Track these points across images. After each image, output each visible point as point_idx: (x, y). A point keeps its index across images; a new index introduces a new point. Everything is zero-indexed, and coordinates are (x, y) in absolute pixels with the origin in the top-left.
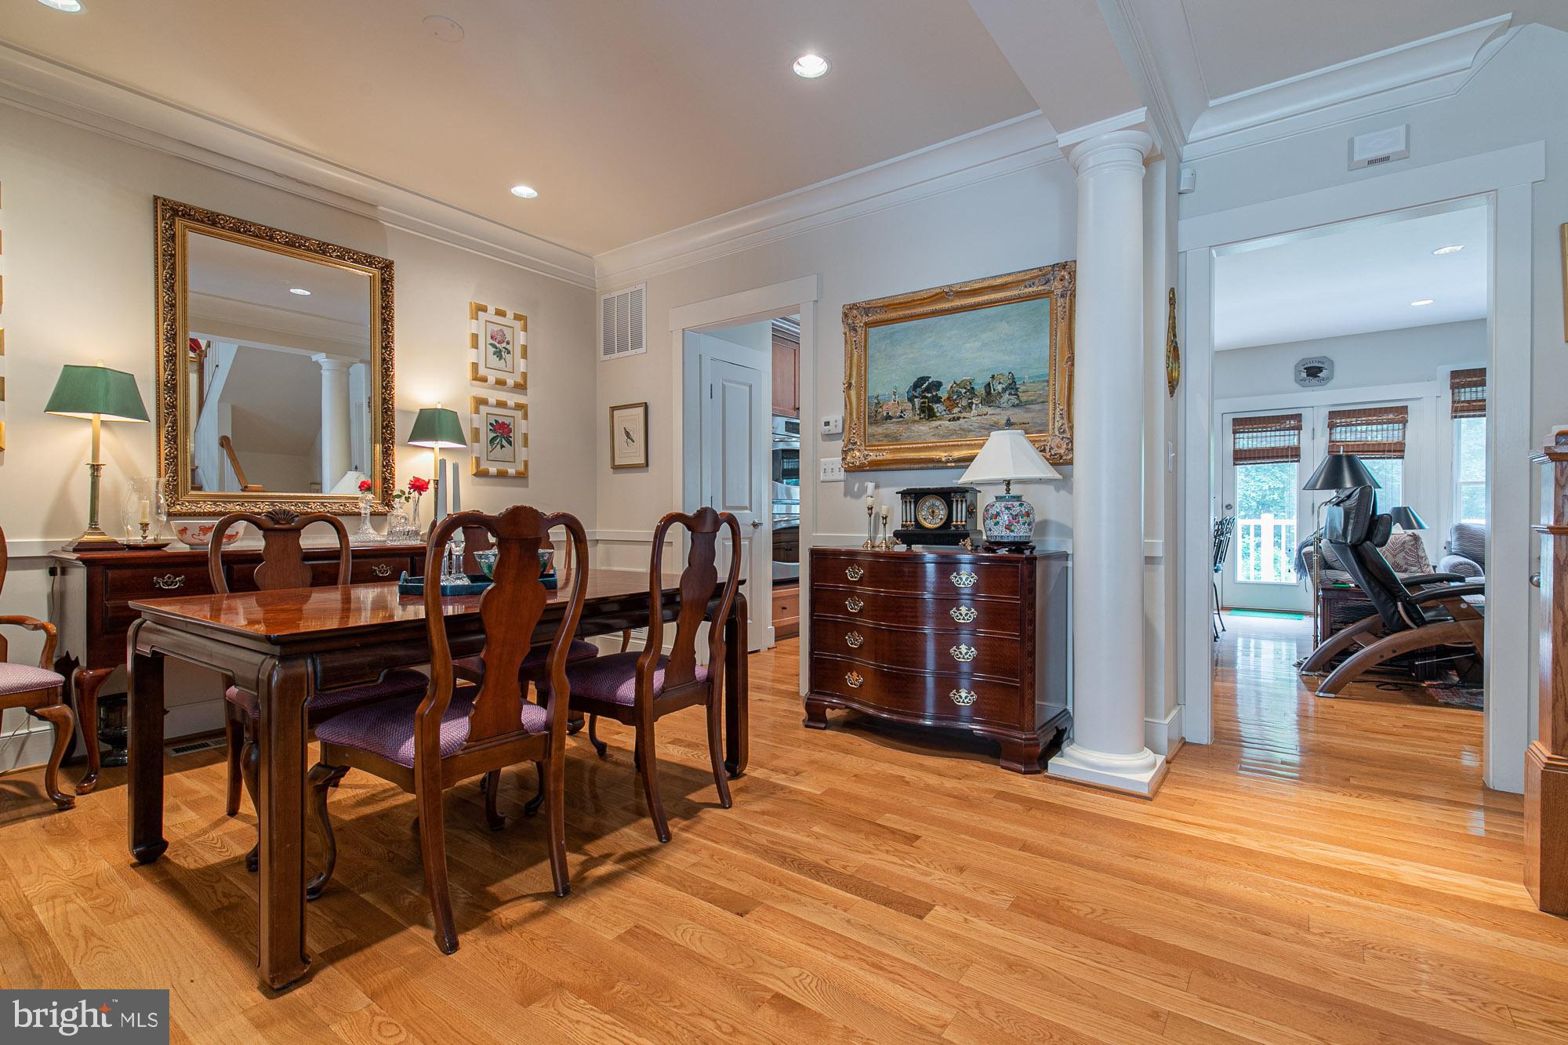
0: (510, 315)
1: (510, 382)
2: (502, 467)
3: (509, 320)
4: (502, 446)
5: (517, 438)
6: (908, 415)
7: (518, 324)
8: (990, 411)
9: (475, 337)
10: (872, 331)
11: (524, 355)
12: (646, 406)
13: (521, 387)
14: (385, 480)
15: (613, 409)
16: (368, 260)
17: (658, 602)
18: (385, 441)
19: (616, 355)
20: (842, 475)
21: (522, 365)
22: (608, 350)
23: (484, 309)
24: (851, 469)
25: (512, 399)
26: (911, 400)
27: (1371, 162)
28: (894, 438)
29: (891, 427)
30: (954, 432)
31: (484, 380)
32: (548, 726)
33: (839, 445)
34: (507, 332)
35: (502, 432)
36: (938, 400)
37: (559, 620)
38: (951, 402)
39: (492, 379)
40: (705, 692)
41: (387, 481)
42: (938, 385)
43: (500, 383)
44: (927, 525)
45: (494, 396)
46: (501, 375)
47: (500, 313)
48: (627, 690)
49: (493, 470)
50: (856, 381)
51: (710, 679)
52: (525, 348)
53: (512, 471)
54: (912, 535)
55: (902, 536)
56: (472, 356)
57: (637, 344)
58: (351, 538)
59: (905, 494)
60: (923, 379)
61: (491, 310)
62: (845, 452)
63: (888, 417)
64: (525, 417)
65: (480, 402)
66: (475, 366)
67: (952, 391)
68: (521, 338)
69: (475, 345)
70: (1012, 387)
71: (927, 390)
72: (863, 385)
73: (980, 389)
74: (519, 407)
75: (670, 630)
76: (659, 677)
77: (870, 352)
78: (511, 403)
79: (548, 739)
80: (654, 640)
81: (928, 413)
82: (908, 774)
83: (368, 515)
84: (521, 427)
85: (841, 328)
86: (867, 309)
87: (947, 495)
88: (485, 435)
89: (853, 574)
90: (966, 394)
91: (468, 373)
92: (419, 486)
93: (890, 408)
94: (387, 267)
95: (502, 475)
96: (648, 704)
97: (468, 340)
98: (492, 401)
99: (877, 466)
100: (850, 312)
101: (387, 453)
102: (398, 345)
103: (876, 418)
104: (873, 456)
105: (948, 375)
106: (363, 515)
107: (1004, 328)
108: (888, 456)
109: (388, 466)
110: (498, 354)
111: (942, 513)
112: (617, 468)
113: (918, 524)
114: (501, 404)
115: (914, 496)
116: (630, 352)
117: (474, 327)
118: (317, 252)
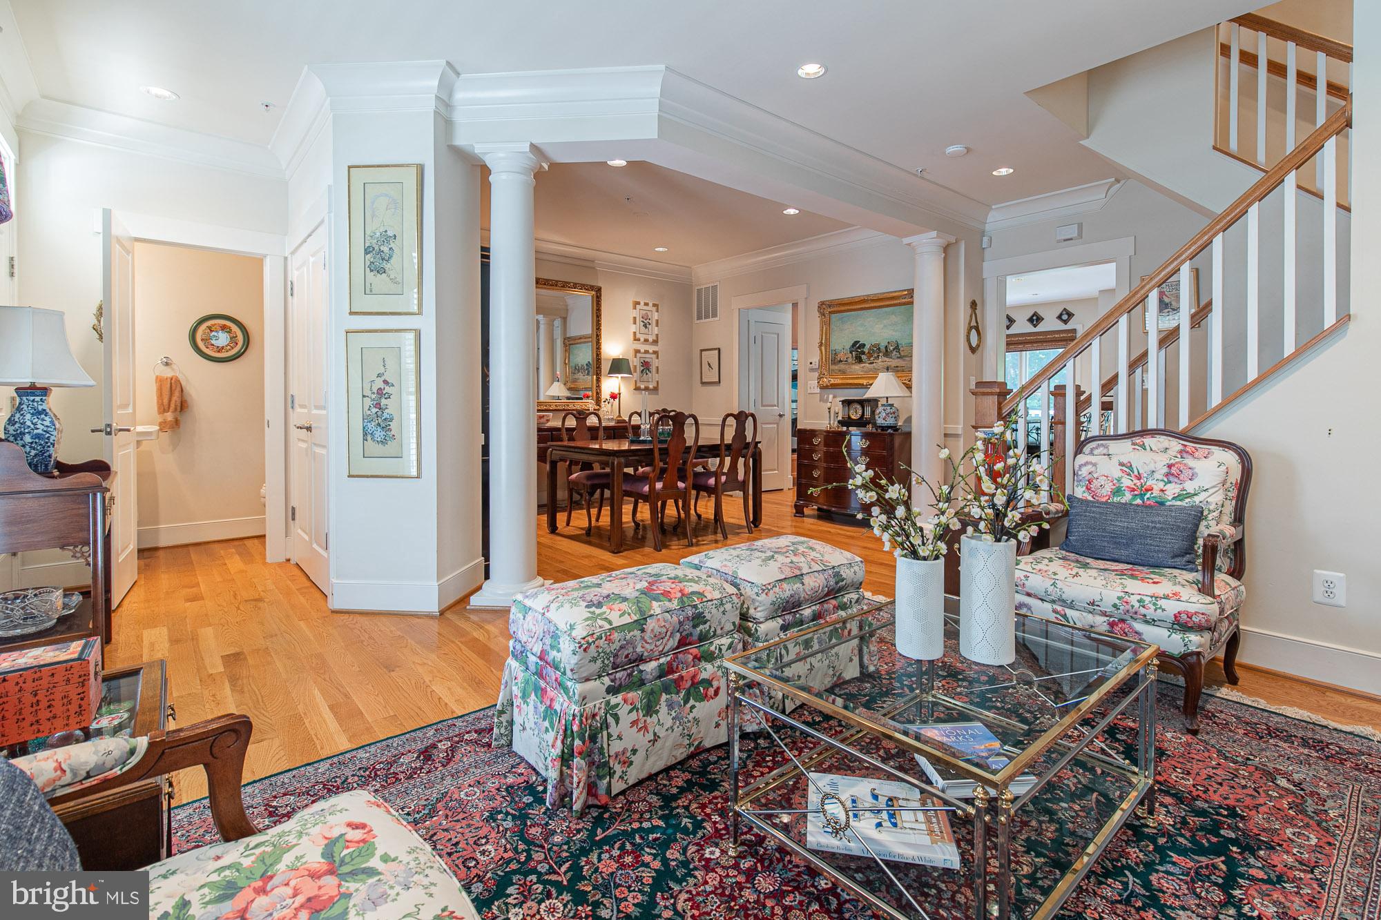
0: (651, 304)
1: (651, 340)
2: (646, 384)
3: (650, 307)
4: (647, 374)
5: (653, 369)
6: (850, 360)
7: (654, 309)
8: (887, 359)
9: (635, 318)
10: (833, 315)
11: (657, 326)
12: (719, 350)
13: (655, 342)
14: (597, 393)
15: (702, 351)
16: (591, 288)
17: (723, 448)
18: (597, 374)
19: (704, 320)
20: (818, 390)
21: (656, 330)
22: (699, 318)
23: (638, 303)
24: (823, 388)
25: (651, 348)
26: (851, 352)
27: (1065, 240)
28: (843, 372)
29: (842, 366)
30: (871, 370)
31: (639, 340)
32: (685, 488)
33: (816, 374)
34: (649, 313)
35: (646, 366)
36: (863, 353)
37: (689, 452)
38: (870, 355)
39: (642, 340)
40: (743, 486)
41: (598, 393)
42: (864, 345)
43: (646, 340)
44: (853, 417)
45: (643, 348)
46: (646, 337)
47: (646, 304)
48: (712, 481)
49: (643, 387)
50: (824, 343)
51: (744, 481)
52: (657, 321)
53: (651, 387)
54: (847, 422)
55: (842, 423)
56: (633, 328)
57: (715, 315)
59: (844, 402)
60: (857, 342)
61: (642, 303)
62: (819, 378)
63: (841, 361)
64: (657, 358)
65: (637, 351)
66: (635, 333)
67: (870, 349)
68: (656, 316)
69: (635, 323)
70: (897, 348)
71: (859, 348)
72: (828, 344)
73: (883, 349)
74: (655, 352)
75: (728, 460)
76: (723, 478)
77: (832, 326)
78: (651, 351)
79: (685, 493)
80: (722, 463)
81: (859, 360)
82: (832, 530)
84: (655, 363)
85: (818, 314)
86: (830, 304)
87: (862, 403)
88: (639, 369)
89: (816, 441)
90: (876, 350)
91: (632, 337)
92: (613, 396)
93: (841, 356)
94: (599, 290)
95: (646, 389)
96: (720, 487)
97: (632, 321)
98: (642, 351)
99: (834, 386)
100: (822, 306)
101: (598, 380)
102: (603, 328)
103: (836, 361)
104: (833, 381)
105: (868, 341)
107: (894, 318)
108: (839, 381)
109: (599, 387)
110: (645, 326)
111: (860, 412)
112: (703, 383)
113: (849, 417)
114: (646, 352)
115: (847, 403)
116: (711, 319)
117: (635, 313)
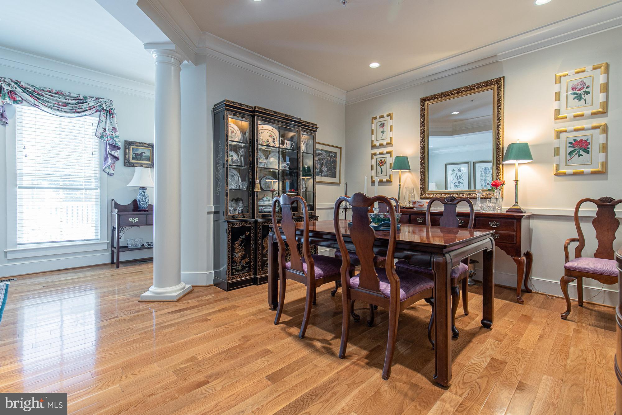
0: (588, 69)
1: (588, 112)
2: (578, 168)
3: (587, 73)
4: (580, 155)
9: (558, 94)
13: (599, 113)
21: (601, 98)
23: (564, 75)
25: (590, 123)
31: (565, 117)
35: (578, 146)
43: (578, 116)
45: (572, 125)
46: (580, 111)
47: (580, 72)
49: (569, 172)
52: (604, 86)
56: (556, 105)
58: (475, 208)
61: (572, 73)
64: (604, 132)
65: (561, 131)
66: (558, 111)
78: (588, 127)
83: (480, 199)
88: (564, 151)
95: (578, 173)
98: (570, 129)
106: (477, 198)
110: (578, 97)
114: (579, 129)
118: (468, 91)
